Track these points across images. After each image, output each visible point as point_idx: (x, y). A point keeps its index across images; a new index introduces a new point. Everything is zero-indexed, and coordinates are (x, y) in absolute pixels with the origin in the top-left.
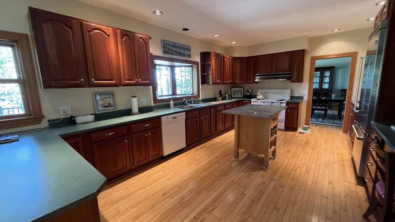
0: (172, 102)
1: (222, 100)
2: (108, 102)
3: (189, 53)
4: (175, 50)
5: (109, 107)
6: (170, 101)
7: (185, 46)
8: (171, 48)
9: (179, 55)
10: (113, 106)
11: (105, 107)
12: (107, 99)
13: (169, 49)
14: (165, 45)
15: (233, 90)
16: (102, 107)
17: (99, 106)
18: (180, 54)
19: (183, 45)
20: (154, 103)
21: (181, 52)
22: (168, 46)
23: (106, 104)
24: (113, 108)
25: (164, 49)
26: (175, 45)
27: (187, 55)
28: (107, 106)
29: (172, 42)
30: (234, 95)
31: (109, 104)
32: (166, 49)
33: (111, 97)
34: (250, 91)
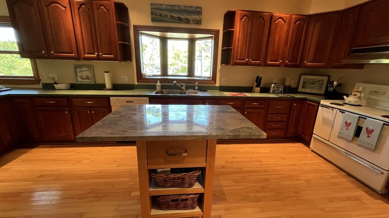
0: (158, 84)
1: (261, 92)
2: (86, 75)
3: (197, 17)
4: (171, 16)
5: (87, 79)
6: (157, 82)
7: (191, 7)
8: (163, 13)
9: (178, 21)
10: (90, 79)
11: (83, 79)
12: (86, 72)
13: (161, 15)
14: (154, 11)
15: (304, 79)
16: (81, 78)
17: (79, 77)
18: (180, 20)
19: (186, 6)
20: (138, 81)
21: (181, 17)
22: (159, 11)
23: (84, 77)
24: (90, 80)
25: (153, 15)
26: (172, 9)
27: (193, 21)
28: (85, 79)
29: (165, 5)
30: (303, 87)
31: (88, 77)
32: (156, 15)
33: (89, 70)
34: (335, 83)
